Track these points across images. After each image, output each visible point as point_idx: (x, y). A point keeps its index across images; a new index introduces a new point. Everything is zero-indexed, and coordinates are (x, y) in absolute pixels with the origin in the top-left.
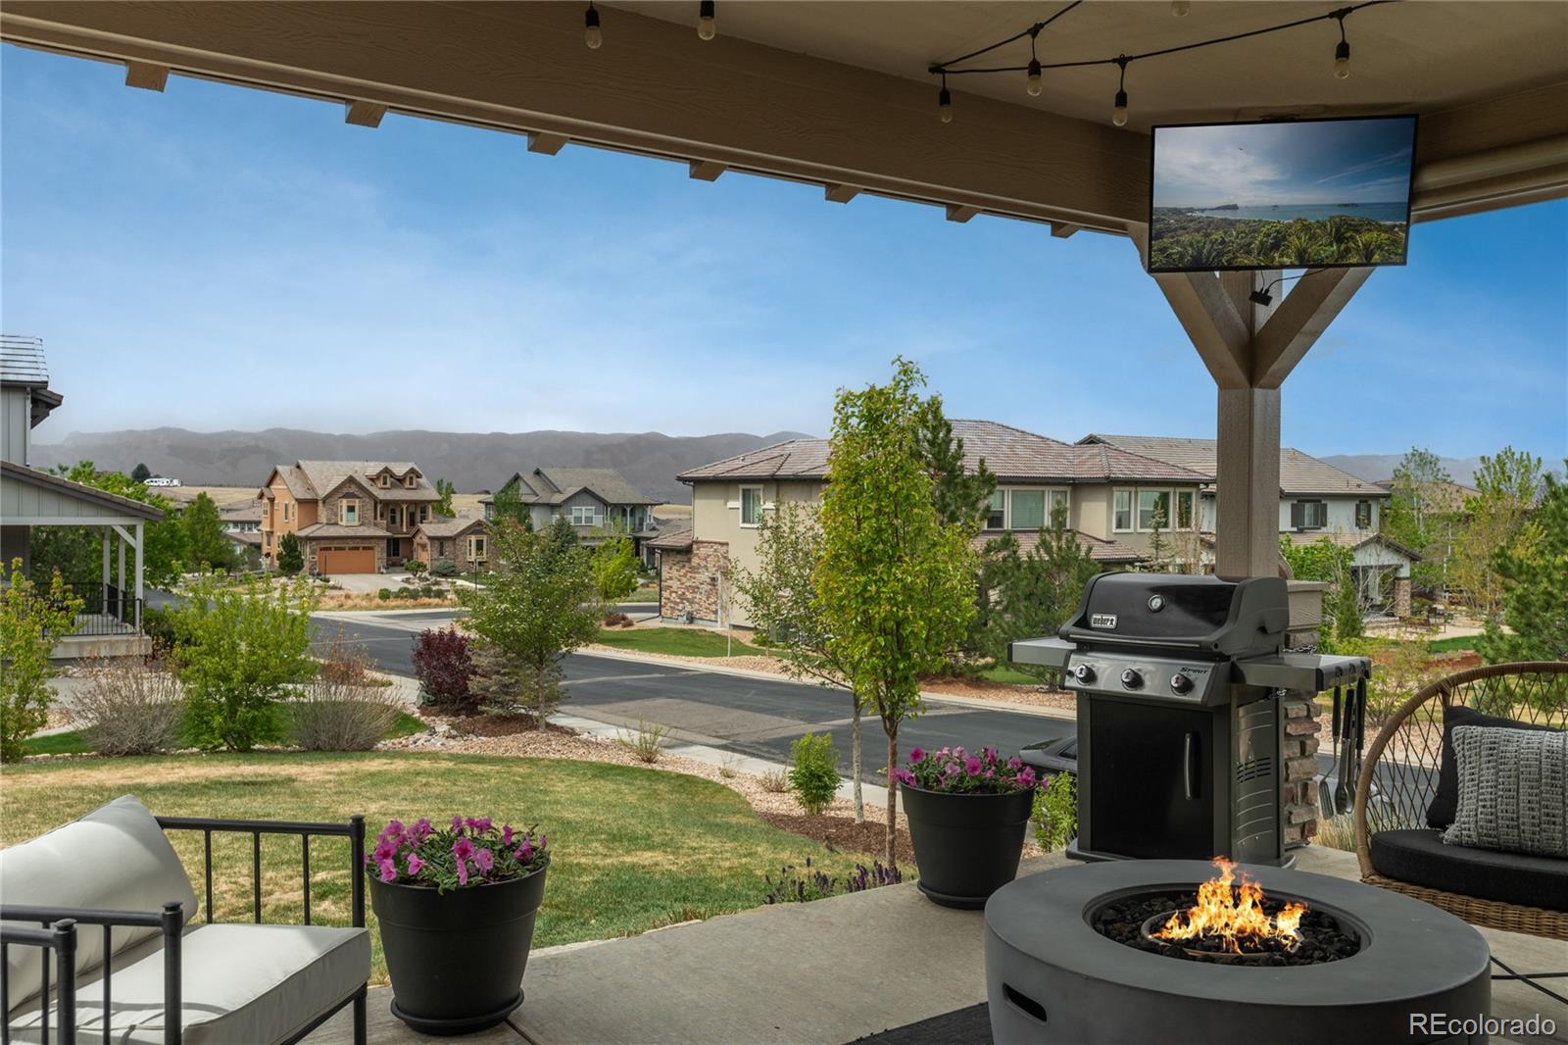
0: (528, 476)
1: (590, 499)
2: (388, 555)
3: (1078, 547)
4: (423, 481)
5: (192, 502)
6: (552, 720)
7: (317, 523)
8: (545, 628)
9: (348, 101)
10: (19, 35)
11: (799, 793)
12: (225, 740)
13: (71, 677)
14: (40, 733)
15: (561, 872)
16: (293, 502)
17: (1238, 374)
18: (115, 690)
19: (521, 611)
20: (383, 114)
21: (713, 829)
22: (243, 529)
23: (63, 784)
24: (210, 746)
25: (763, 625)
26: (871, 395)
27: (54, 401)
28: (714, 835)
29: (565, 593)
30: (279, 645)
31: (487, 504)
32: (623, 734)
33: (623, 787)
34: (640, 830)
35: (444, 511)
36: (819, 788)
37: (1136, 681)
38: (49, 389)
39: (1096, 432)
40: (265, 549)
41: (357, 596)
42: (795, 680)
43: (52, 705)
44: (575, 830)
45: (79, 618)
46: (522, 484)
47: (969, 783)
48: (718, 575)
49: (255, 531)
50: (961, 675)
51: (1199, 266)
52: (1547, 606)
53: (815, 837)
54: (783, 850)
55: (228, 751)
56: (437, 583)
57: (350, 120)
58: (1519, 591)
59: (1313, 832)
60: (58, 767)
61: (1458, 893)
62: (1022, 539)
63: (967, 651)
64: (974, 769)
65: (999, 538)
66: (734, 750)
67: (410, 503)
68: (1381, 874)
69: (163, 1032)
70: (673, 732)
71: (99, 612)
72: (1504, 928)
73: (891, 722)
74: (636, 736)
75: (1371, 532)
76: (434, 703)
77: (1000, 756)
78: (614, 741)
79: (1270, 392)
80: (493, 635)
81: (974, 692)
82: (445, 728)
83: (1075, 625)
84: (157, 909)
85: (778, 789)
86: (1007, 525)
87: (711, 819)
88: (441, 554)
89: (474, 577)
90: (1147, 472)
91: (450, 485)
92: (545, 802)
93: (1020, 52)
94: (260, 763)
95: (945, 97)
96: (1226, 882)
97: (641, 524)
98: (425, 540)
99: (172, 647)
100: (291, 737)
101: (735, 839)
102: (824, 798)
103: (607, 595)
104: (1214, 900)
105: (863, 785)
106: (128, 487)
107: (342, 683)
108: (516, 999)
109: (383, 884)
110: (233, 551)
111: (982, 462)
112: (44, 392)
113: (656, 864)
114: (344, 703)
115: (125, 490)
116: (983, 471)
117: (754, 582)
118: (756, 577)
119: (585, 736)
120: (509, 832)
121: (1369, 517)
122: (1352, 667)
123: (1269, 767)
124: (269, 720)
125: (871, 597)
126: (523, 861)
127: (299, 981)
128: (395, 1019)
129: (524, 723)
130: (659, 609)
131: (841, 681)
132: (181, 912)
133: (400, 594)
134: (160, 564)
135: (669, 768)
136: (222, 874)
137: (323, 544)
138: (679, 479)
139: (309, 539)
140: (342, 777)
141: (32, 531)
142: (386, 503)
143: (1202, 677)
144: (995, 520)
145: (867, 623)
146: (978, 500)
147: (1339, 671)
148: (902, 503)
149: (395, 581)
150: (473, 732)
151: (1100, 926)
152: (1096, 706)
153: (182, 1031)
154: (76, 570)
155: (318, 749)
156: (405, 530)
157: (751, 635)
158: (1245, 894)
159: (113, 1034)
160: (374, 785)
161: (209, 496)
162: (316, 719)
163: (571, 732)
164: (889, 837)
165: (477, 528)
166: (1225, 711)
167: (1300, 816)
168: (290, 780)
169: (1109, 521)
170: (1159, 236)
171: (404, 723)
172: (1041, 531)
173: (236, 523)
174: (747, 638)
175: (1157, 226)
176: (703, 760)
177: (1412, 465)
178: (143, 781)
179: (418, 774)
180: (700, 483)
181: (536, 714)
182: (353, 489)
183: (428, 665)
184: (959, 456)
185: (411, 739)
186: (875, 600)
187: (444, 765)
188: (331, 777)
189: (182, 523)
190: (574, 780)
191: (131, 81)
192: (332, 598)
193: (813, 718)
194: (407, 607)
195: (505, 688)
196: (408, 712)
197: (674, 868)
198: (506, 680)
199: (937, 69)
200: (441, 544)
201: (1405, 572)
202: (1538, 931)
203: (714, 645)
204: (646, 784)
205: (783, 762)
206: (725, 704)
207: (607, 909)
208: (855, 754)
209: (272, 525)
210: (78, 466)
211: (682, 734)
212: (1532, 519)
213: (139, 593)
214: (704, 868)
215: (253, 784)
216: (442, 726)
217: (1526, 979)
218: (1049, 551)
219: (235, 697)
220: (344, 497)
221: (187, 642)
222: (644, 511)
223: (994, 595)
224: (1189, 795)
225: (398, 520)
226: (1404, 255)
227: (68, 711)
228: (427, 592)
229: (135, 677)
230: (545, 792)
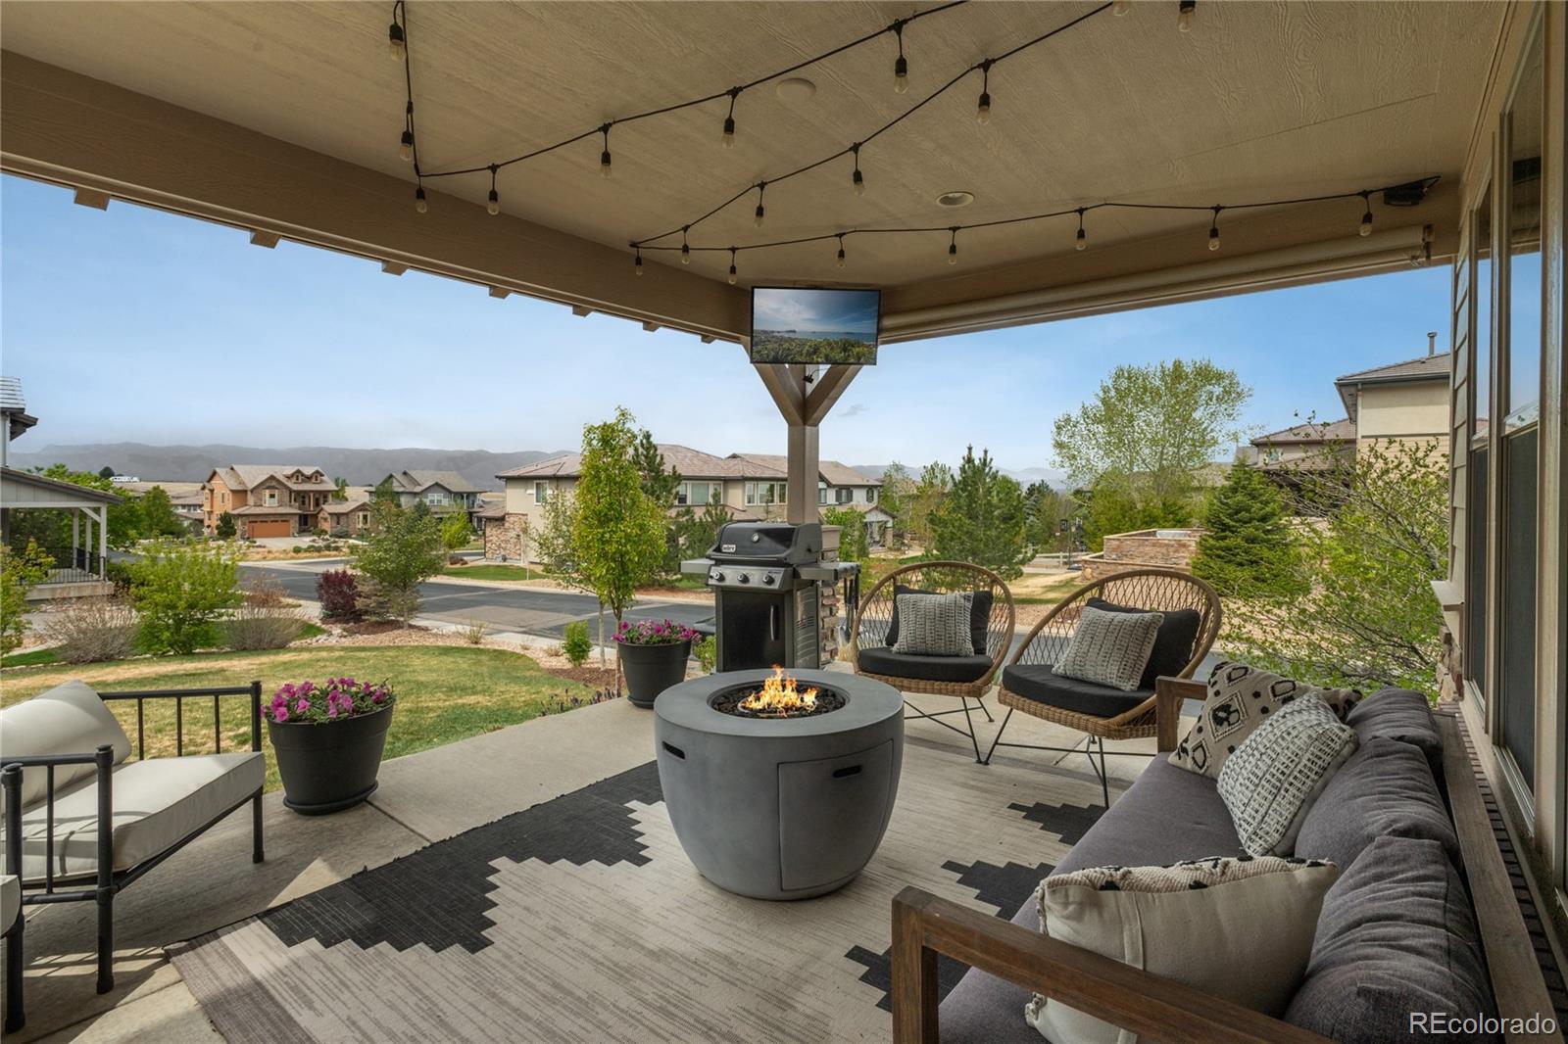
0: (398, 476)
1: (440, 489)
2: (300, 525)
3: (726, 513)
4: (325, 478)
5: (149, 492)
6: (413, 622)
7: (246, 505)
8: (407, 566)
9: (252, 230)
10: (12, 168)
11: (568, 655)
12: (172, 648)
13: (45, 612)
14: (16, 652)
15: (416, 712)
16: (229, 492)
17: (798, 418)
18: (82, 619)
19: (391, 556)
20: (278, 240)
21: (515, 680)
22: (189, 510)
23: (34, 685)
24: (160, 653)
25: (546, 560)
26: (605, 427)
27: (31, 422)
28: (516, 684)
29: (421, 545)
30: (214, 584)
31: (371, 493)
32: (460, 628)
33: (459, 659)
34: (469, 684)
35: (339, 496)
36: (579, 652)
37: (745, 579)
38: (26, 413)
39: (737, 452)
40: (206, 523)
41: (277, 552)
42: (564, 591)
43: (27, 632)
44: (426, 687)
45: (51, 572)
46: (394, 480)
47: (656, 639)
48: (521, 533)
49: (199, 511)
50: (663, 585)
51: (777, 361)
52: (952, 539)
53: (578, 679)
54: (558, 688)
55: (175, 655)
56: (335, 542)
57: (253, 241)
58: (940, 532)
59: (836, 654)
60: (32, 674)
61: (898, 677)
62: (696, 509)
63: (667, 572)
64: (659, 631)
65: (683, 509)
66: (530, 634)
67: (315, 492)
68: (863, 671)
69: (97, 833)
70: (491, 625)
71: (70, 567)
72: (918, 692)
73: (618, 611)
74: (468, 628)
75: (874, 504)
76: (331, 616)
77: (673, 624)
78: (453, 633)
79: (813, 428)
80: (372, 572)
81: (670, 594)
82: (340, 631)
83: (714, 551)
84: (93, 750)
85: (557, 655)
86: (689, 502)
87: (514, 674)
88: (338, 523)
89: (361, 537)
90: (763, 473)
91: (344, 481)
92: (406, 672)
93: (678, 240)
94: (199, 661)
95: (639, 261)
96: (779, 678)
97: (473, 504)
98: (326, 515)
99: (129, 588)
100: (224, 643)
101: (528, 684)
102: (583, 657)
103: (451, 547)
104: (772, 687)
105: (606, 649)
106: (96, 481)
107: (263, 607)
108: (374, 786)
109: (277, 724)
110: (181, 524)
111: (674, 467)
112: (20, 415)
113: (478, 703)
114: (265, 619)
115: (93, 484)
116: (675, 472)
117: (540, 535)
118: (541, 532)
119: (435, 631)
120: (368, 686)
121: (872, 497)
122: (852, 568)
123: (813, 621)
124: (207, 632)
125: (607, 541)
126: (378, 702)
127: (210, 789)
128: (287, 809)
129: (394, 625)
130: (484, 554)
131: (592, 592)
132: (112, 752)
133: (308, 550)
134: (121, 533)
135: (489, 647)
136: (166, 735)
137: (252, 519)
138: (497, 477)
139: (240, 516)
140: (263, 666)
141: (11, 512)
142: (298, 493)
143: (778, 575)
144: (683, 500)
145: (604, 555)
146: (672, 488)
147: (846, 570)
148: (624, 486)
149: (305, 541)
150: (358, 633)
151: (716, 706)
152: (725, 594)
153: (113, 830)
154: (49, 539)
155: (245, 649)
156: (312, 509)
157: (541, 568)
158: (788, 684)
159: (55, 839)
160: (285, 669)
161: (161, 488)
162: (243, 631)
163: (426, 629)
164: (617, 675)
165: (362, 507)
166: (790, 593)
167: (830, 646)
168: (223, 670)
169: (743, 501)
170: (757, 344)
171: (309, 630)
172: (707, 505)
173: (184, 506)
174: (539, 569)
175: (755, 339)
176: (510, 641)
177: (893, 471)
178: (104, 679)
179: (318, 661)
180: (509, 479)
181: (402, 619)
182: (274, 483)
183: (327, 592)
184: (662, 463)
185: (314, 639)
186: (608, 542)
187: (337, 654)
188: (254, 667)
189: (140, 507)
190: (426, 657)
191: (78, 200)
192: (258, 553)
193: (578, 613)
194: (313, 558)
195: (381, 605)
196: (313, 623)
197: (489, 704)
198: (381, 599)
199: (634, 245)
200: (338, 518)
201: (890, 524)
202: (933, 692)
203: (519, 574)
204: (474, 656)
205: (559, 639)
206: (524, 607)
207: (445, 732)
208: (601, 631)
209: (212, 506)
210: (53, 467)
211: (497, 626)
212: (947, 497)
213: (103, 552)
214: (508, 703)
215: (194, 675)
216: (337, 630)
217: (929, 716)
218: (711, 515)
219: (179, 619)
220: (267, 488)
221: (142, 584)
222: (475, 497)
223: (681, 540)
224: (772, 638)
225: (307, 502)
226: (875, 359)
227: (41, 636)
228: (328, 548)
229: (99, 610)
230: (407, 666)
